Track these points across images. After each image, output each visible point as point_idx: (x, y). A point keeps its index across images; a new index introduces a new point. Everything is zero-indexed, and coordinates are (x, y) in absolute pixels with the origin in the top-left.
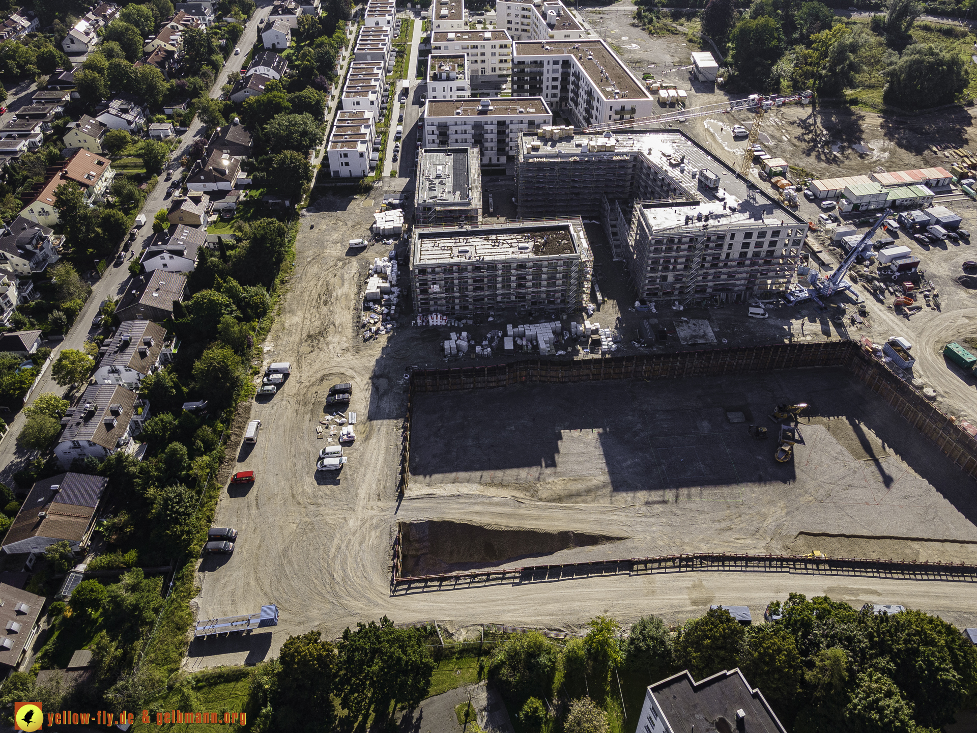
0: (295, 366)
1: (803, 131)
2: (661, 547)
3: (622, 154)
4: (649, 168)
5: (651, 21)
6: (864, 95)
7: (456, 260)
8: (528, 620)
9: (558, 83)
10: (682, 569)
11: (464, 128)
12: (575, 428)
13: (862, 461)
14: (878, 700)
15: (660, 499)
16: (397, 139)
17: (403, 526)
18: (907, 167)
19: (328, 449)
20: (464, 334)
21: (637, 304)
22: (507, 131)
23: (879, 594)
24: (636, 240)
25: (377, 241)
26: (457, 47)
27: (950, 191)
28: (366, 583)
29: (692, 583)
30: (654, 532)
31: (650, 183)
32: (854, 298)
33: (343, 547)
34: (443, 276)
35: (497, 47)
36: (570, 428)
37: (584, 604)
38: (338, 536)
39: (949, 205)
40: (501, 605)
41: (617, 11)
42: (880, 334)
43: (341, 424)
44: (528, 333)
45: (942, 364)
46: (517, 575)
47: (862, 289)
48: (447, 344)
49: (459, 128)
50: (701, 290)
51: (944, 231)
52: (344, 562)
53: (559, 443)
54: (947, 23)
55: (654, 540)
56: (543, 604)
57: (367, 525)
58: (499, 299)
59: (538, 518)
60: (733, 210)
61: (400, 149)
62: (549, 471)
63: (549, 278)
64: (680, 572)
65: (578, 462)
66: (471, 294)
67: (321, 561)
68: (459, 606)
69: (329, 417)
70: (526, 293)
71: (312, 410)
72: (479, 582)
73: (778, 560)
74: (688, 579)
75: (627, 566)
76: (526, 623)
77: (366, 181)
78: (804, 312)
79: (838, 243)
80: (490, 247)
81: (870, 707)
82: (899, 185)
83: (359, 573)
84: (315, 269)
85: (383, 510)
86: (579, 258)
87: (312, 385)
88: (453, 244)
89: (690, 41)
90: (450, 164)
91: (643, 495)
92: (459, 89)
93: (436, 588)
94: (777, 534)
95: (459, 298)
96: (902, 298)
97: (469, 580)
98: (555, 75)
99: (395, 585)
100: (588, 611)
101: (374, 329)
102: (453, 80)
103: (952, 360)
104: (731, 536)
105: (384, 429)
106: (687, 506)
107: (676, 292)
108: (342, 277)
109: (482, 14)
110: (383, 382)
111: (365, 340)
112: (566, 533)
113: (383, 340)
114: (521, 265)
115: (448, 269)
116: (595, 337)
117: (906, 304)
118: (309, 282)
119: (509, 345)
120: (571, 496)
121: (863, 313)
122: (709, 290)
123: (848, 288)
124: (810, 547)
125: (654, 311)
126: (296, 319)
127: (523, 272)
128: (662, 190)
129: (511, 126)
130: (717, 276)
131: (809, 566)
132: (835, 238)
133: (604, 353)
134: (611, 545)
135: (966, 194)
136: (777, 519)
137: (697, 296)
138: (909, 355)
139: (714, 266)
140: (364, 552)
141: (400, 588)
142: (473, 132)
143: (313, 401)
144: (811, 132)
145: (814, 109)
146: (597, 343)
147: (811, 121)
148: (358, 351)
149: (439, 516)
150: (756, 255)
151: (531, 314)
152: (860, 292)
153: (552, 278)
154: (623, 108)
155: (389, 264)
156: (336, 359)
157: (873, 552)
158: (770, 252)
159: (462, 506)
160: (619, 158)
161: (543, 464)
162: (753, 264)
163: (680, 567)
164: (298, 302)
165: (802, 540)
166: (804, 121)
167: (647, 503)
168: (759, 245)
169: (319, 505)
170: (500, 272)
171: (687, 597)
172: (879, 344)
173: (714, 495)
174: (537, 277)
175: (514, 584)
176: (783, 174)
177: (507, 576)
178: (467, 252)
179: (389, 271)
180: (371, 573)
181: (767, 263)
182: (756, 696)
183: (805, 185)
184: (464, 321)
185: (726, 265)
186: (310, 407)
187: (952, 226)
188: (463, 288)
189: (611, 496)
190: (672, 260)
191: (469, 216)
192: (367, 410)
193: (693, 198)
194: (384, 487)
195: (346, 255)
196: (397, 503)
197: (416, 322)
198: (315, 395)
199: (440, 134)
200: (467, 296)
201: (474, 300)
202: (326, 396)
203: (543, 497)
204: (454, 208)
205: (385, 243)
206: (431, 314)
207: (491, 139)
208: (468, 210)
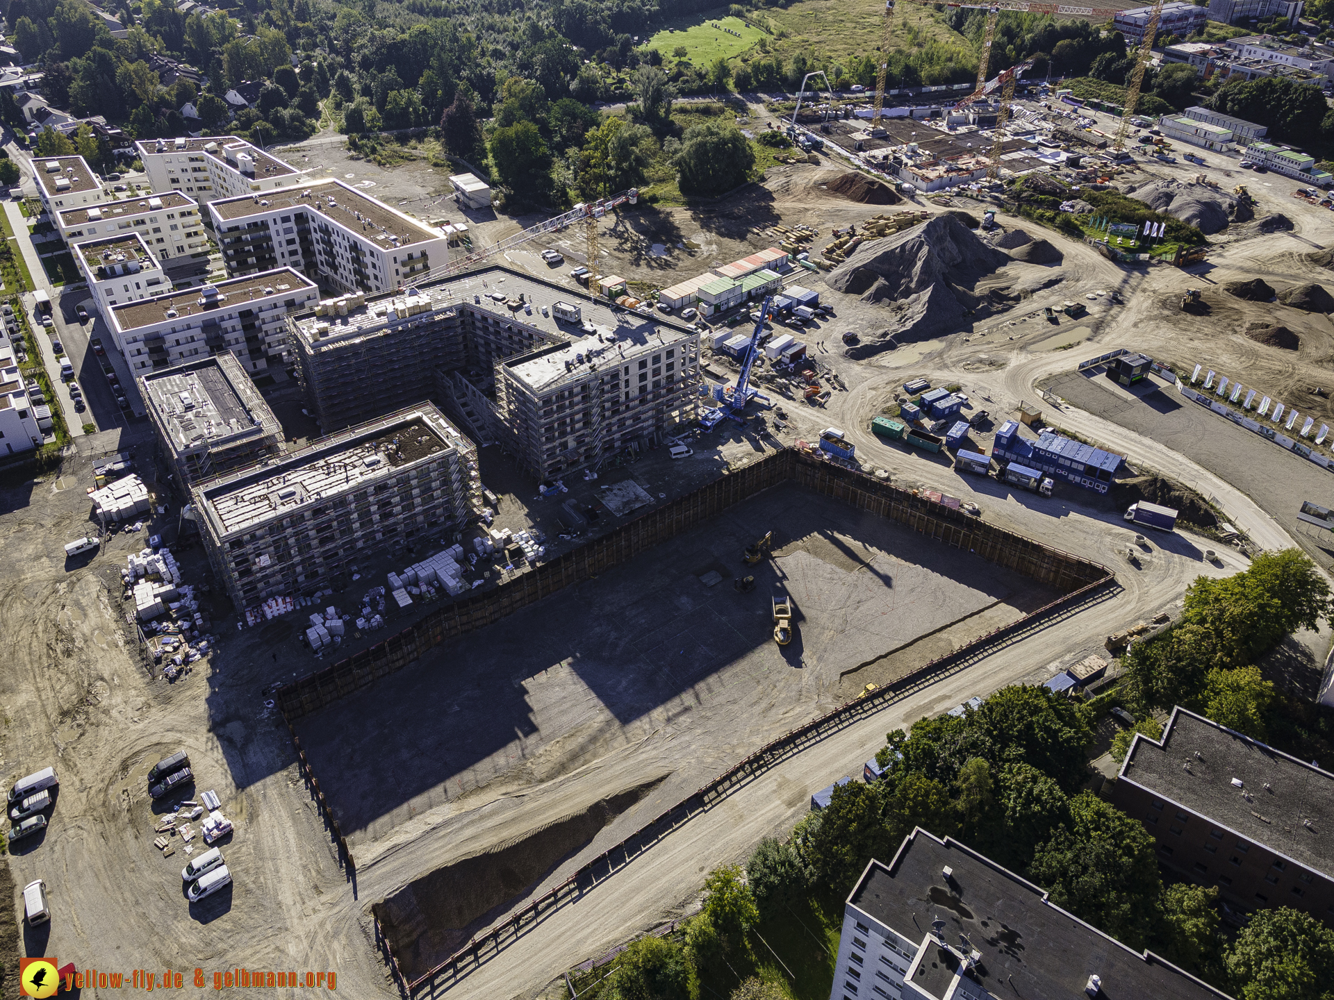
0: (60, 768)
1: (619, 240)
2: (712, 764)
3: (444, 311)
4: (484, 319)
5: (374, 150)
6: (660, 190)
7: (282, 510)
8: (616, 934)
9: (297, 246)
10: (758, 773)
11: (189, 333)
12: (538, 671)
13: (856, 571)
14: (1031, 790)
15: (678, 709)
16: (67, 377)
17: (375, 909)
18: (740, 255)
19: (197, 863)
20: (331, 610)
21: (542, 488)
22: (257, 323)
23: (949, 697)
24: (510, 411)
25: (114, 532)
26: (110, 228)
27: (792, 270)
29: (775, 783)
30: (695, 751)
31: (492, 337)
32: (765, 403)
34: (269, 539)
35: (177, 216)
36: (531, 674)
37: (673, 874)
39: (798, 282)
40: (573, 936)
41: (321, 145)
42: (809, 432)
43: (197, 817)
44: (422, 574)
45: (876, 442)
46: (572, 886)
47: (767, 392)
48: (312, 634)
49: (181, 336)
50: (608, 447)
51: (810, 310)
53: (526, 697)
54: (701, 102)
55: (700, 761)
56: (623, 904)
57: (320, 938)
58: (360, 544)
59: (553, 805)
60: (612, 341)
61: (81, 391)
62: (533, 739)
63: (423, 492)
64: (756, 778)
65: (563, 712)
66: (316, 552)
68: (517, 971)
69: (169, 817)
70: (395, 524)
71: (131, 821)
72: (527, 924)
73: (845, 711)
74: (768, 781)
75: (696, 803)
76: (616, 940)
77: (44, 453)
78: (726, 434)
79: (720, 350)
80: (324, 477)
81: (1027, 804)
82: (746, 275)
84: (19, 610)
85: (333, 905)
86: (455, 452)
87: (111, 783)
88: (266, 491)
89: (436, 165)
90: (198, 385)
91: (658, 713)
92: (150, 283)
93: (472, 966)
94: (821, 688)
95: (302, 562)
96: (809, 389)
97: (512, 929)
98: (289, 236)
100: (682, 881)
101: (178, 657)
102: (137, 271)
103: (883, 434)
104: (777, 713)
105: (272, 793)
106: (715, 702)
107: (582, 459)
108: (77, 603)
109: (117, 178)
110: (235, 728)
111: (172, 680)
112: (597, 805)
113: (202, 668)
114: (381, 486)
115: (274, 526)
116: (512, 547)
117: (816, 393)
118: (17, 633)
119: (403, 599)
120: (574, 757)
121: (783, 416)
122: (617, 444)
123: (755, 394)
124: (858, 685)
125: (565, 490)
126: (25, 696)
127: (386, 495)
128: (513, 342)
129: (262, 315)
130: (621, 423)
131: (876, 702)
132: (714, 346)
133: (532, 563)
134: (656, 792)
135: (808, 268)
136: (812, 672)
137: (607, 455)
138: (847, 444)
139: (616, 412)
141: (420, 996)
142: (204, 336)
143: (125, 805)
144: (627, 240)
145: (617, 215)
146: (518, 553)
147: (621, 228)
148: (167, 700)
149: (420, 870)
150: (656, 384)
151: (410, 550)
152: (766, 394)
153: (427, 490)
154: (410, 257)
155: (157, 556)
156: (133, 727)
157: (915, 661)
158: (670, 378)
159: (446, 839)
160: (442, 317)
161: (520, 734)
162: (655, 398)
163: (753, 772)
164: (13, 670)
165: (846, 681)
166: (614, 230)
167: (669, 720)
168: (656, 372)
169: (222, 953)
170: (353, 506)
171: (778, 802)
172: (813, 443)
173: (736, 675)
174: (407, 497)
175: (574, 901)
176: (624, 292)
177: (560, 894)
178: (294, 493)
179: (161, 567)
181: (670, 391)
182: (949, 844)
183: (654, 298)
184: (319, 594)
185: (628, 408)
186: (125, 817)
187: (813, 303)
188: (304, 546)
189: (624, 733)
190: (568, 420)
191: (266, 447)
192: (230, 778)
193: (559, 339)
194: (318, 872)
195: (67, 570)
196: (351, 884)
197: (245, 623)
198: (124, 796)
199: (152, 351)
200: (313, 557)
201: (325, 559)
202: (146, 788)
203: (543, 776)
204: (238, 443)
205: (130, 531)
206: (266, 601)
207: (236, 340)
208: (262, 439)
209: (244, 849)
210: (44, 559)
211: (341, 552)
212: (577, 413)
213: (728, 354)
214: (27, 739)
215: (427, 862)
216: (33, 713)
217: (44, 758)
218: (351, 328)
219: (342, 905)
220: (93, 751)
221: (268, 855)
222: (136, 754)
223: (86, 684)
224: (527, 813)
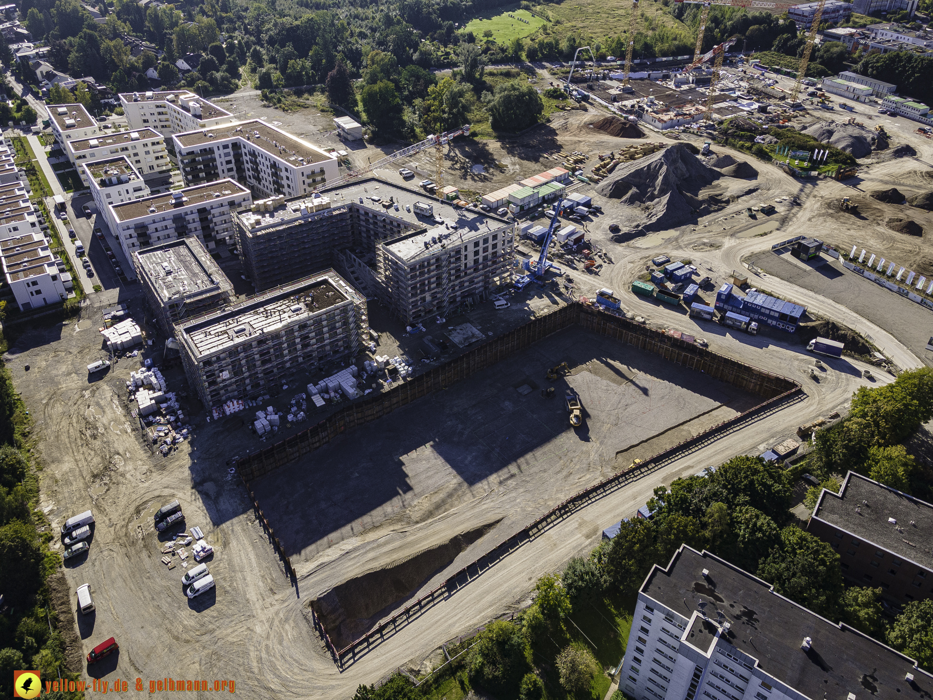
0: (95, 511)
1: (451, 162)
2: (532, 511)
3: (339, 208)
4: (366, 214)
5: (279, 101)
6: (478, 128)
7: (237, 341)
8: (475, 621)
9: (233, 165)
10: (565, 516)
11: (164, 223)
13: (623, 385)
15: (507, 476)
16: (80, 254)
17: (312, 604)
18: (535, 172)
19: (191, 573)
20: (270, 409)
21: (408, 328)
22: (209, 217)
23: (694, 466)
24: (386, 277)
25: (120, 357)
26: (105, 153)
27: (572, 182)
28: (308, 675)
29: (577, 523)
30: (520, 503)
31: (371, 226)
32: (558, 272)
33: (264, 655)
34: (229, 360)
35: (149, 145)
36: (407, 451)
37: (511, 582)
38: (252, 648)
39: (577, 190)
40: (446, 622)
41: (243, 97)
42: (589, 291)
43: (189, 544)
44: (331, 385)
45: (635, 299)
46: (443, 590)
47: (559, 264)
48: (258, 425)
49: (158, 225)
50: (453, 301)
51: (586, 209)
52: (274, 669)
53: (403, 467)
54: (503, 68)
55: (523, 510)
56: (479, 601)
57: (276, 622)
58: (288, 365)
59: (426, 538)
60: (455, 228)
61: (90, 263)
62: (409, 495)
63: (330, 330)
64: (564, 519)
65: (429, 477)
67: (249, 682)
68: (410, 644)
69: (170, 543)
70: (312, 351)
71: (145, 546)
72: (414, 614)
73: (622, 476)
74: (572, 522)
75: (524, 535)
76: (475, 625)
77: (68, 304)
78: (532, 293)
79: (526, 236)
80: (263, 319)
82: (541, 185)
83: (296, 670)
84: (59, 408)
85: (284, 601)
86: (351, 303)
87: (130, 521)
88: (225, 328)
89: (323, 111)
90: (173, 258)
91: (493, 478)
92: (136, 190)
93: (379, 641)
94: (603, 462)
95: (250, 376)
96: (587, 262)
97: (405, 617)
98: (228, 159)
99: (340, 662)
100: (517, 586)
101: (169, 440)
102: (127, 182)
103: (639, 292)
105: (238, 528)
106: (532, 471)
107: (435, 309)
108: (98, 404)
110: (209, 486)
111: (165, 455)
112: (456, 538)
113: (185, 447)
114: (303, 325)
115: (232, 352)
116: (390, 367)
117: (593, 265)
118: (59, 423)
119: (319, 402)
120: (438, 507)
121: (570, 281)
122: (458, 299)
123: (551, 266)
124: (628, 460)
125: (424, 330)
126: (67, 464)
127: (305, 331)
128: (386, 230)
129: (213, 211)
130: (461, 285)
131: (643, 470)
132: (521, 234)
133: (404, 378)
134: (495, 530)
135: (583, 181)
136: (597, 451)
137: (452, 306)
138: (615, 299)
139: (458, 277)
140: (288, 648)
141: (345, 659)
142: (174, 225)
143: (140, 536)
144: (457, 162)
145: (450, 145)
146: (394, 372)
147: (452, 154)
148: (163, 468)
149: (340, 579)
150: (485, 258)
151: (321, 370)
153: (332, 328)
154: (313, 172)
155: (150, 373)
156: (141, 485)
158: (494, 254)
159: (356, 560)
160: (337, 212)
161: (401, 492)
162: (485, 267)
163: (561, 516)
164: (58, 448)
165: (620, 458)
166: (448, 155)
167: (501, 483)
168: (485, 250)
169: (212, 631)
170: (284, 338)
171: (580, 535)
172: (592, 298)
173: (545, 453)
174: (319, 333)
175: (446, 599)
176: (457, 197)
177: (435, 595)
178: (244, 330)
179: (153, 380)
180: (308, 663)
181: (494, 263)
182: (705, 555)
183: (478, 201)
184: (261, 398)
185: (466, 273)
186: (141, 543)
187: (588, 204)
188: (251, 365)
189: (471, 491)
190: (426, 282)
191: (222, 299)
192: (209, 519)
193: (418, 227)
194: (272, 580)
195: (90, 382)
196: (294, 588)
197: (212, 417)
198: (139, 530)
199: (139, 236)
200: (257, 373)
201: (265, 374)
202: (153, 525)
203: (418, 519)
204: (204, 296)
205: (130, 357)
206: (226, 403)
207: (195, 228)
208: (219, 294)
209: (221, 565)
210: (73, 375)
211: (275, 370)
212: (433, 277)
213: (531, 239)
214: (71, 493)
215: (344, 574)
216: (74, 476)
217: (83, 505)
218: (276, 220)
219: (289, 601)
220: (116, 500)
221: (237, 568)
222: (145, 503)
223: (108, 457)
224: (409, 543)
